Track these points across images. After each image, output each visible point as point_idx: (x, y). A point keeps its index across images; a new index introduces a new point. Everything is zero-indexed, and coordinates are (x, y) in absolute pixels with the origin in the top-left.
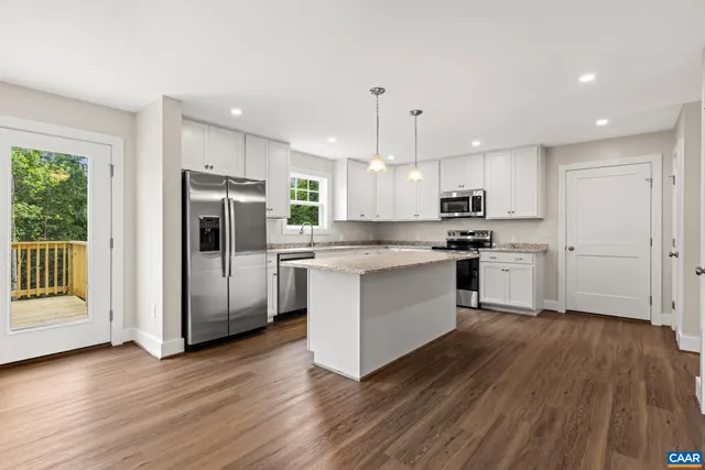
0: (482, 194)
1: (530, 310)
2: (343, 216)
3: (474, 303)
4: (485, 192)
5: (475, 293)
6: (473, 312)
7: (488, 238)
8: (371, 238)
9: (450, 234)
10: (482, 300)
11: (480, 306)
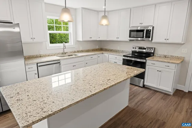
0: (151, 28)
1: (170, 92)
2: (80, 39)
3: (141, 85)
4: (153, 27)
5: (143, 80)
6: (141, 89)
7: (153, 51)
8: (97, 47)
9: (133, 48)
10: (145, 84)
11: (144, 86)
